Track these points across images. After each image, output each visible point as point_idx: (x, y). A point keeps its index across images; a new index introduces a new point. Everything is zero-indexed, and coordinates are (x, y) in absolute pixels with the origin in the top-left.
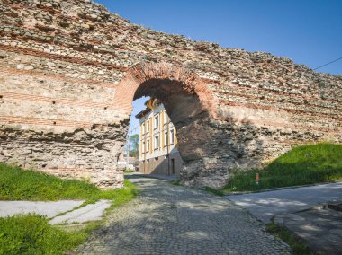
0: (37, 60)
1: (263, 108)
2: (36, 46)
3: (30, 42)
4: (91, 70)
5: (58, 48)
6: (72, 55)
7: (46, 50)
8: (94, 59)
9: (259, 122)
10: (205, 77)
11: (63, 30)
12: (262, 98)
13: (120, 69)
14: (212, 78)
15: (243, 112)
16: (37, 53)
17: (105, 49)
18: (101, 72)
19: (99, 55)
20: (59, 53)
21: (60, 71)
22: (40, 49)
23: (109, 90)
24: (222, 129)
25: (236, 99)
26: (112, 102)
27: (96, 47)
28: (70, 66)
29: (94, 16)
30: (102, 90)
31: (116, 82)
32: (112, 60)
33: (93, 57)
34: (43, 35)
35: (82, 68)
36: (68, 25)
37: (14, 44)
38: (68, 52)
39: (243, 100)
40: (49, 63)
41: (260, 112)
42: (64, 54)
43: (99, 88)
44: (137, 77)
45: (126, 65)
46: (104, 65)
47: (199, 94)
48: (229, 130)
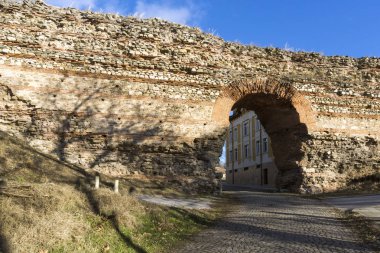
0: (145, 86)
1: (368, 118)
2: (143, 74)
3: (138, 70)
4: (190, 91)
5: (161, 74)
6: (172, 79)
7: (152, 77)
8: (193, 81)
9: (362, 131)
10: (303, 89)
11: (163, 56)
12: (369, 107)
13: (216, 88)
14: (310, 90)
15: (345, 122)
16: (144, 80)
17: (201, 71)
18: (199, 92)
19: (197, 77)
20: (161, 78)
21: (164, 94)
22: (147, 77)
23: (207, 108)
24: (321, 139)
25: (338, 110)
26: (210, 119)
27: (194, 70)
28: (171, 89)
29: (191, 41)
30: (201, 108)
31: (214, 101)
32: (209, 80)
33: (192, 79)
34: (148, 63)
35: (183, 89)
36: (167, 52)
37: (125, 73)
38: (169, 76)
39: (345, 110)
40: (154, 88)
41: (364, 122)
42: (167, 79)
43: (198, 106)
44: (233, 94)
45: (222, 84)
46: (201, 85)
47: (296, 106)
48: (330, 140)
